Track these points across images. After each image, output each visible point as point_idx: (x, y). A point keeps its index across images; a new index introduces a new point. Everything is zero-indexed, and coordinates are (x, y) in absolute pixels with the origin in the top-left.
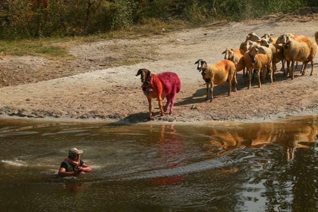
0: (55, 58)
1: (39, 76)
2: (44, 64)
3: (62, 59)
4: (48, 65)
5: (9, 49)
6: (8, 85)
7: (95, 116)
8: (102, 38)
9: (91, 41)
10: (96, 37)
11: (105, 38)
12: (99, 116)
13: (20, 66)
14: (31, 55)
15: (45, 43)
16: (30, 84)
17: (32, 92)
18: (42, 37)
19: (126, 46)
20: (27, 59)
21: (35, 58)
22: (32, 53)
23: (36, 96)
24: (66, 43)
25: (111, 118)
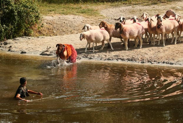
0: (90, 17)
1: (79, 29)
2: (83, 21)
3: (95, 18)
4: (85, 22)
5: (58, 10)
6: (56, 35)
7: (118, 59)
8: (124, 4)
9: (116, 6)
10: (120, 3)
11: (126, 4)
12: (120, 59)
13: (66, 22)
14: (73, 14)
15: (84, 6)
16: (72, 35)
17: (74, 40)
18: (81, 2)
19: (140, 10)
20: (70, 17)
21: (76, 17)
22: (74, 13)
23: (76, 43)
24: (98, 6)
25: (129, 60)
